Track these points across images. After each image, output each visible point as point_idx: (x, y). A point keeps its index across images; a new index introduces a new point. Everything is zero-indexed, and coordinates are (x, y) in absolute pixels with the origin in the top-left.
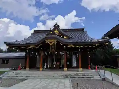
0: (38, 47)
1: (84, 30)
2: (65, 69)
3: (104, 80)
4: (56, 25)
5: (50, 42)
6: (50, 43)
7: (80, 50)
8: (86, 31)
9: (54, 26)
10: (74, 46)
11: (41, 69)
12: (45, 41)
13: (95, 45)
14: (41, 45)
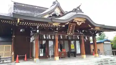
0: (64, 26)
5: (78, 21)
6: (78, 23)
14: (67, 23)
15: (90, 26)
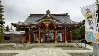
0: (38, 27)
1: (68, 15)
2: (56, 42)
3: (81, 47)
4: (48, 11)
6: (46, 25)
7: (65, 29)
8: (69, 16)
9: (47, 11)
10: (62, 26)
11: (39, 42)
12: (43, 23)
13: (76, 26)
14: (40, 26)
15: (54, 25)
